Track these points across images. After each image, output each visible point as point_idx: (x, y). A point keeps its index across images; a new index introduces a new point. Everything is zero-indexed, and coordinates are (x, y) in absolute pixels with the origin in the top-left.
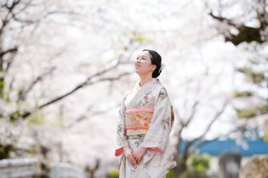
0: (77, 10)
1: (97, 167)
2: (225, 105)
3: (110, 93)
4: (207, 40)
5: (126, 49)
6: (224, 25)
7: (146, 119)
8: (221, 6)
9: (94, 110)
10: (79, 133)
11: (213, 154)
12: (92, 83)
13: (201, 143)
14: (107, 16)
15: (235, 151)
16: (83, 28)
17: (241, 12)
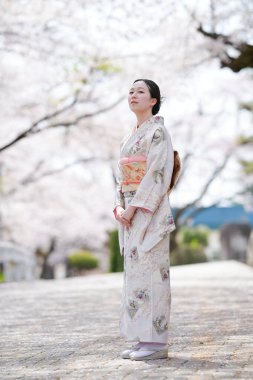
0: (16, 29)
1: (52, 249)
2: (227, 156)
3: (66, 144)
4: (195, 65)
5: (85, 82)
6: (219, 45)
7: (137, 171)
8: (214, 18)
9: (44, 169)
10: (23, 201)
11: (213, 226)
12: (39, 131)
13: (194, 211)
14: (57, 37)
15: (244, 220)
16: (23, 54)
17: (241, 26)
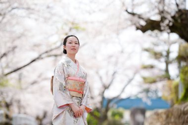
0: (33, 7)
1: (45, 116)
2: (135, 74)
4: (123, 29)
5: (66, 34)
6: (136, 18)
8: (133, 5)
9: (43, 77)
10: (32, 93)
11: (126, 108)
12: (42, 58)
13: (118, 100)
14: (53, 11)
15: (142, 106)
16: (36, 20)
17: (147, 10)
